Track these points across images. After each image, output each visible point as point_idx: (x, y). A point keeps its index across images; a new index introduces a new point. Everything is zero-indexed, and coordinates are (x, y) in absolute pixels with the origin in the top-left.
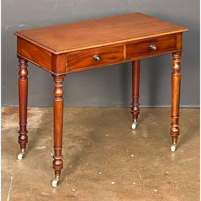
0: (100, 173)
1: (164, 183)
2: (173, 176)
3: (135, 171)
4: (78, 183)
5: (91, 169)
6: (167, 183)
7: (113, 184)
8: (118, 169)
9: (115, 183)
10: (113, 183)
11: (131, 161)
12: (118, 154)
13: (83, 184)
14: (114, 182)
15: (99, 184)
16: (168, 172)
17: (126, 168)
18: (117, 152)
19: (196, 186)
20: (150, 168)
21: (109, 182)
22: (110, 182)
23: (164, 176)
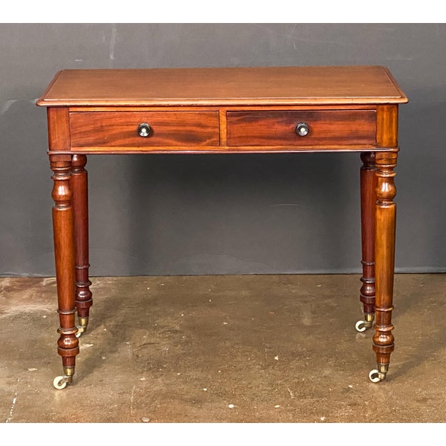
0: (205, 389)
1: (342, 405)
2: (363, 393)
3: (281, 384)
4: (156, 407)
5: (185, 382)
6: (349, 405)
7: (231, 409)
8: (243, 382)
9: (236, 406)
10: (231, 406)
11: (273, 368)
12: (247, 355)
13: (166, 408)
14: (234, 404)
15: (201, 408)
16: (351, 386)
17: (261, 379)
18: (245, 351)
19: (411, 409)
20: (313, 379)
21: (222, 405)
22: (225, 404)
23: (342, 393)
